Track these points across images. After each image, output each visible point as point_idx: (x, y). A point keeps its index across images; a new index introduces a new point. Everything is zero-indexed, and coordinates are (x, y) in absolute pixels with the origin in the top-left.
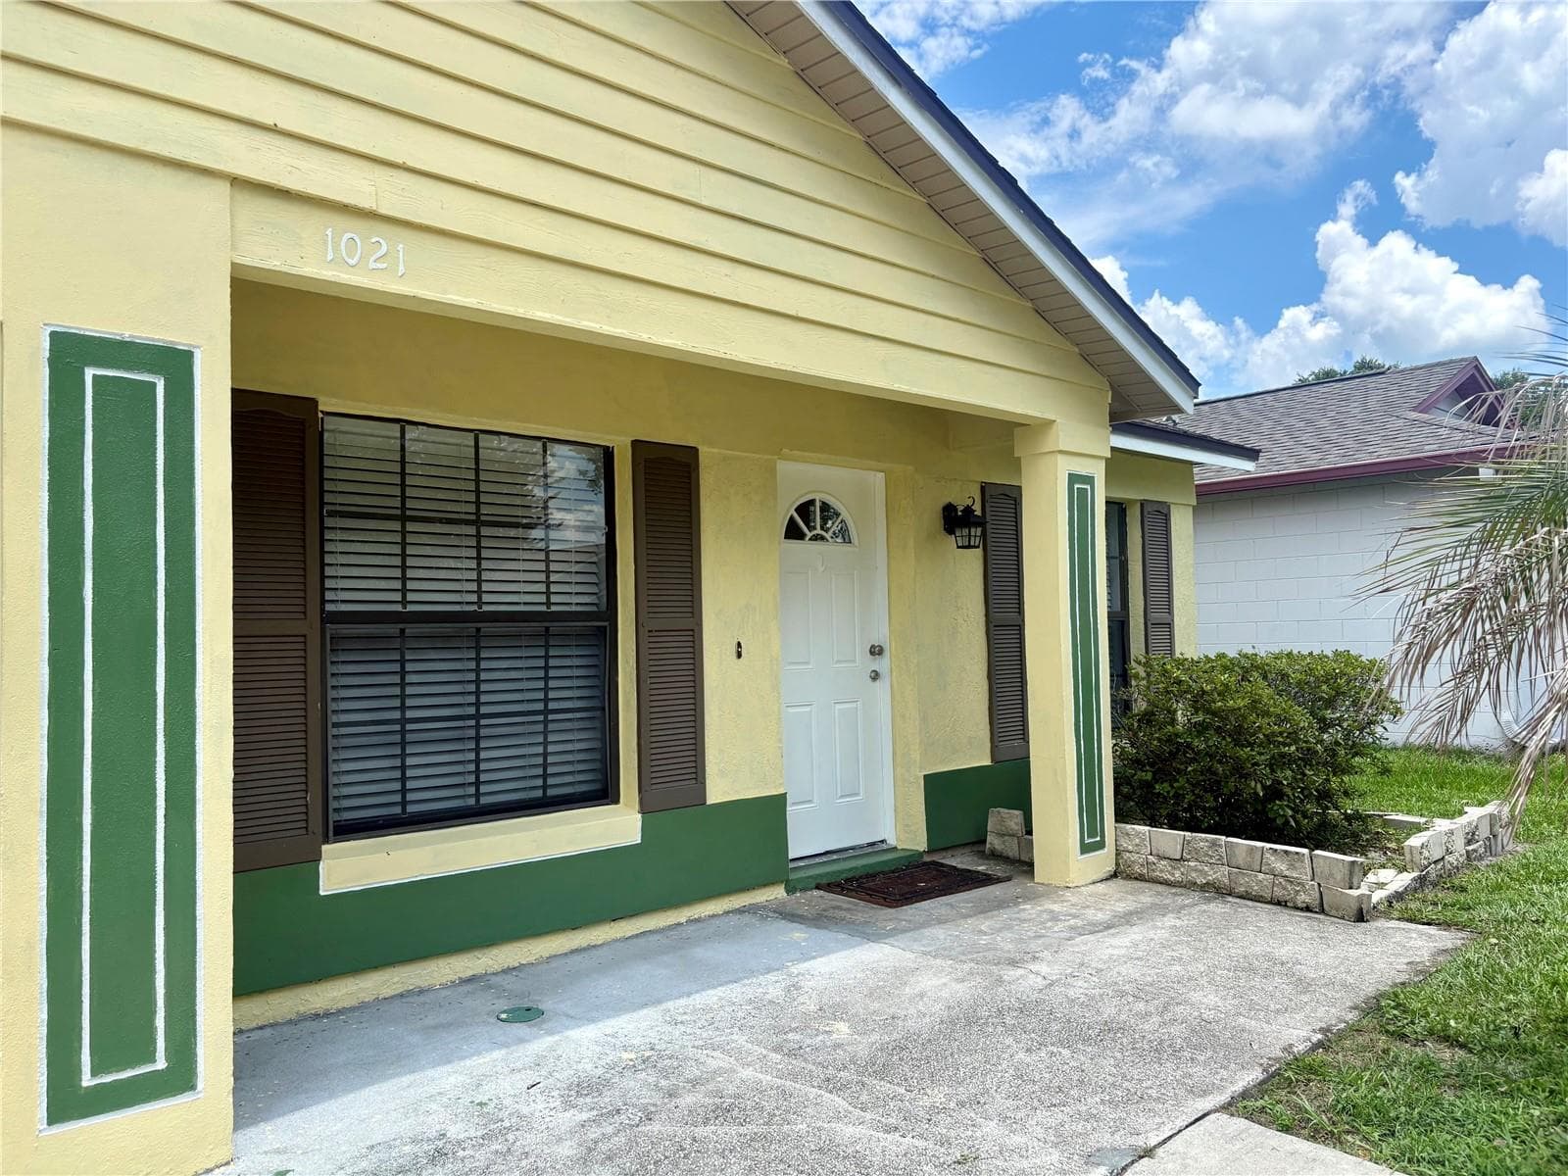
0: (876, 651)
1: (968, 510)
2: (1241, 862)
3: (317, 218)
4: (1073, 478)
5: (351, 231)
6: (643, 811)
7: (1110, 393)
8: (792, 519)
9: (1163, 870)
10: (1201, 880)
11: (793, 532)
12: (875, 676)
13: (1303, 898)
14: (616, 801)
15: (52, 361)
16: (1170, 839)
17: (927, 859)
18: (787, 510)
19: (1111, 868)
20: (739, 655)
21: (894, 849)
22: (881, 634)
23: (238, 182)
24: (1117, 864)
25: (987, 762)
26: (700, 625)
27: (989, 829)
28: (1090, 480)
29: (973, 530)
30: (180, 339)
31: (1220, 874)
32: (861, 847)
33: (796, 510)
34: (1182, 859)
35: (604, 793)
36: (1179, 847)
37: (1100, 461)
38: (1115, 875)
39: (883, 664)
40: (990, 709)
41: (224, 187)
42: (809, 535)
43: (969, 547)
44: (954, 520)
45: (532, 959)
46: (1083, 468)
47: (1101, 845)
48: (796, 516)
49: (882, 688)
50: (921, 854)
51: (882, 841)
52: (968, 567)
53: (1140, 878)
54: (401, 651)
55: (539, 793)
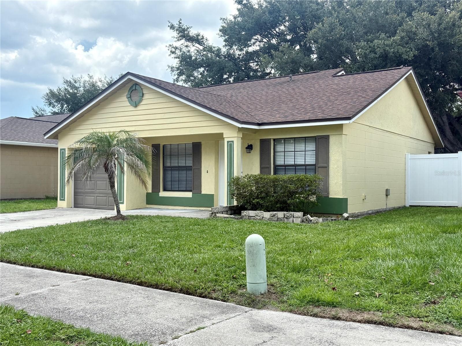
4: (228, 142)
6: (193, 193)
26: (201, 168)
28: (232, 142)
37: (235, 138)
46: (230, 140)
54: (172, 171)
55: (185, 190)
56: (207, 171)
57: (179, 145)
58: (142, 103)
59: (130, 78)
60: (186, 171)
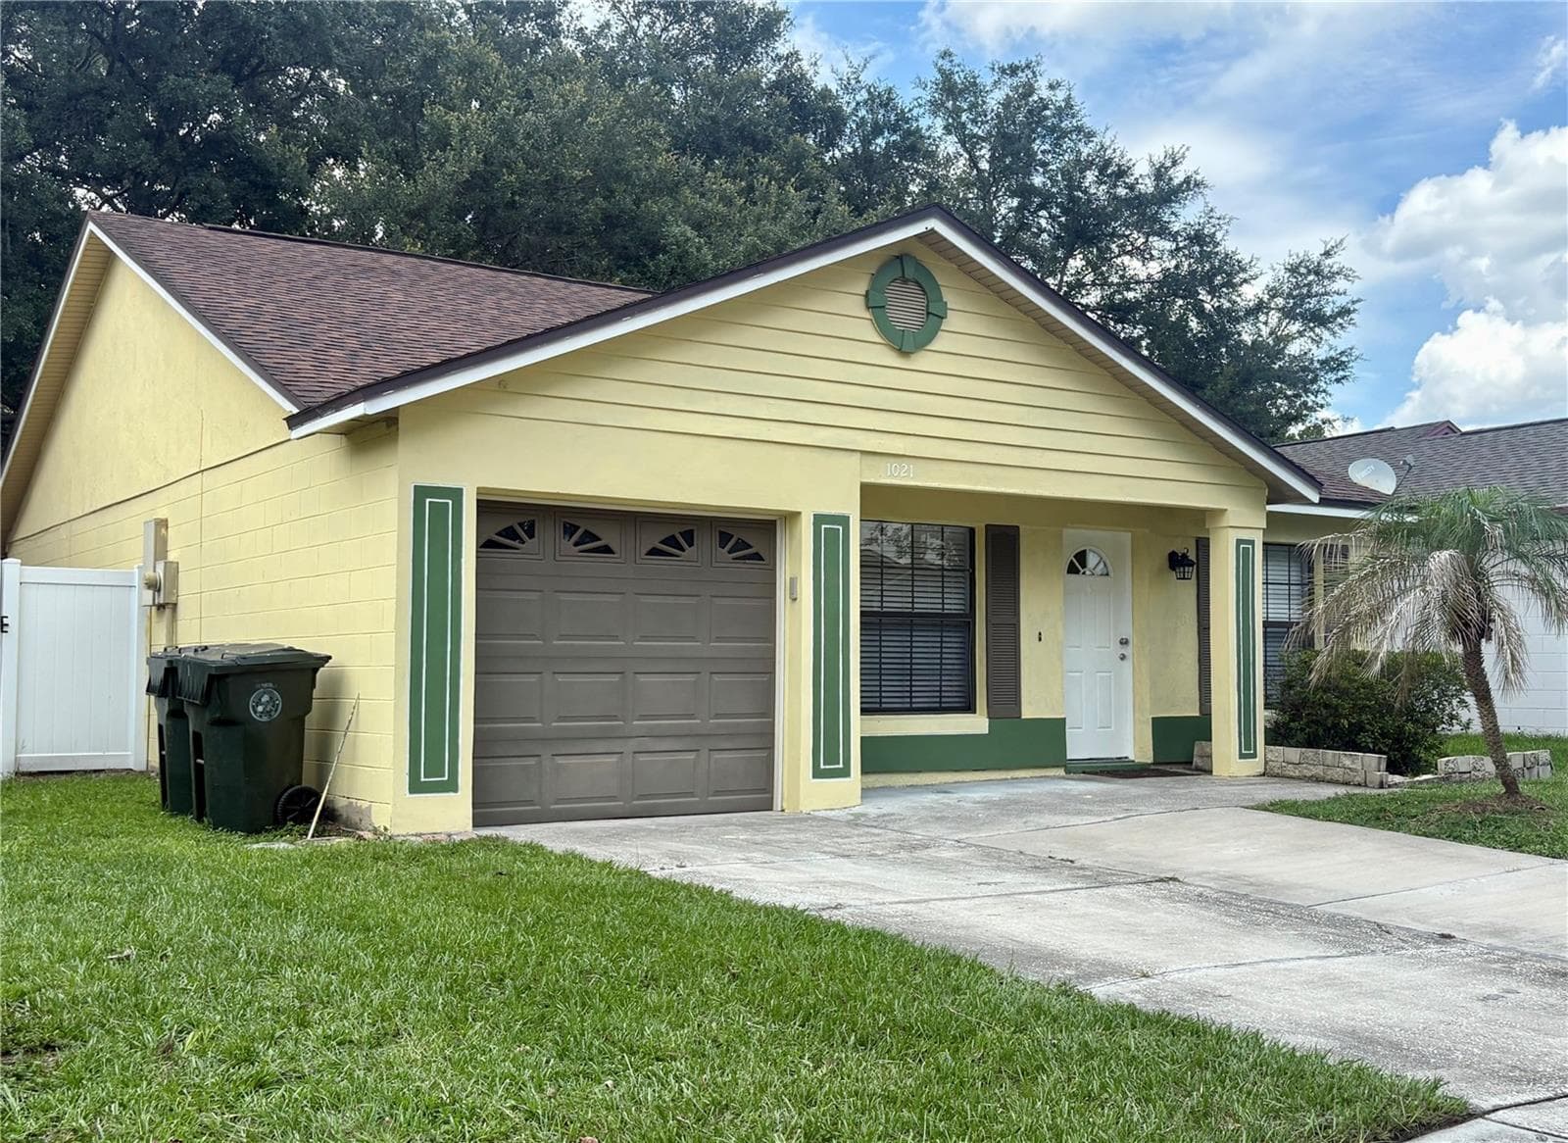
0: (1124, 642)
1: (1184, 556)
2: (1330, 764)
3: (885, 459)
4: (1239, 542)
5: (895, 463)
6: (989, 718)
7: (1267, 491)
8: (1072, 561)
9: (1291, 771)
10: (1309, 774)
11: (1072, 570)
12: (1123, 657)
13: (1358, 779)
14: (975, 713)
15: (814, 524)
16: (1293, 753)
17: (1152, 767)
18: (1069, 556)
19: (1262, 770)
20: (1040, 639)
21: (1133, 761)
22: (1127, 632)
23: (863, 452)
24: (1265, 769)
25: (1198, 715)
26: (1019, 622)
27: (1195, 753)
28: (1252, 542)
29: (1186, 569)
30: (845, 512)
31: (1318, 771)
32: (1112, 759)
33: (1075, 557)
34: (1299, 763)
35: (969, 708)
36: (1298, 757)
37: (1258, 531)
38: (1264, 775)
39: (1128, 651)
40: (1200, 681)
41: (859, 454)
42: (1082, 571)
43: (1184, 578)
44: (1176, 562)
45: (937, 782)
46: (1245, 535)
47: (1254, 756)
48: (1075, 561)
49: (1127, 665)
50: (1150, 764)
51: (1126, 758)
52: (1188, 591)
53: (1277, 776)
54: (880, 630)
55: (938, 705)
56: (1040, 634)
57: (915, 526)
58: (935, 345)
59: (936, 229)
60: (942, 631)
